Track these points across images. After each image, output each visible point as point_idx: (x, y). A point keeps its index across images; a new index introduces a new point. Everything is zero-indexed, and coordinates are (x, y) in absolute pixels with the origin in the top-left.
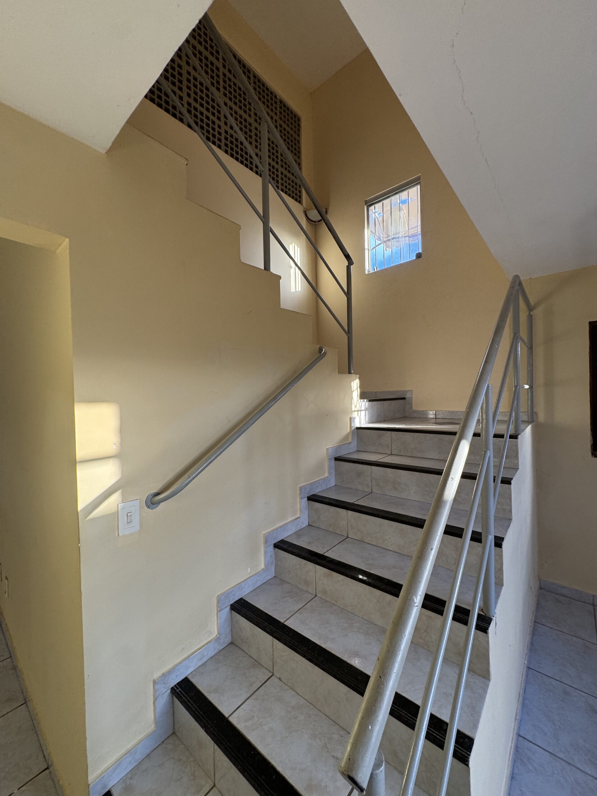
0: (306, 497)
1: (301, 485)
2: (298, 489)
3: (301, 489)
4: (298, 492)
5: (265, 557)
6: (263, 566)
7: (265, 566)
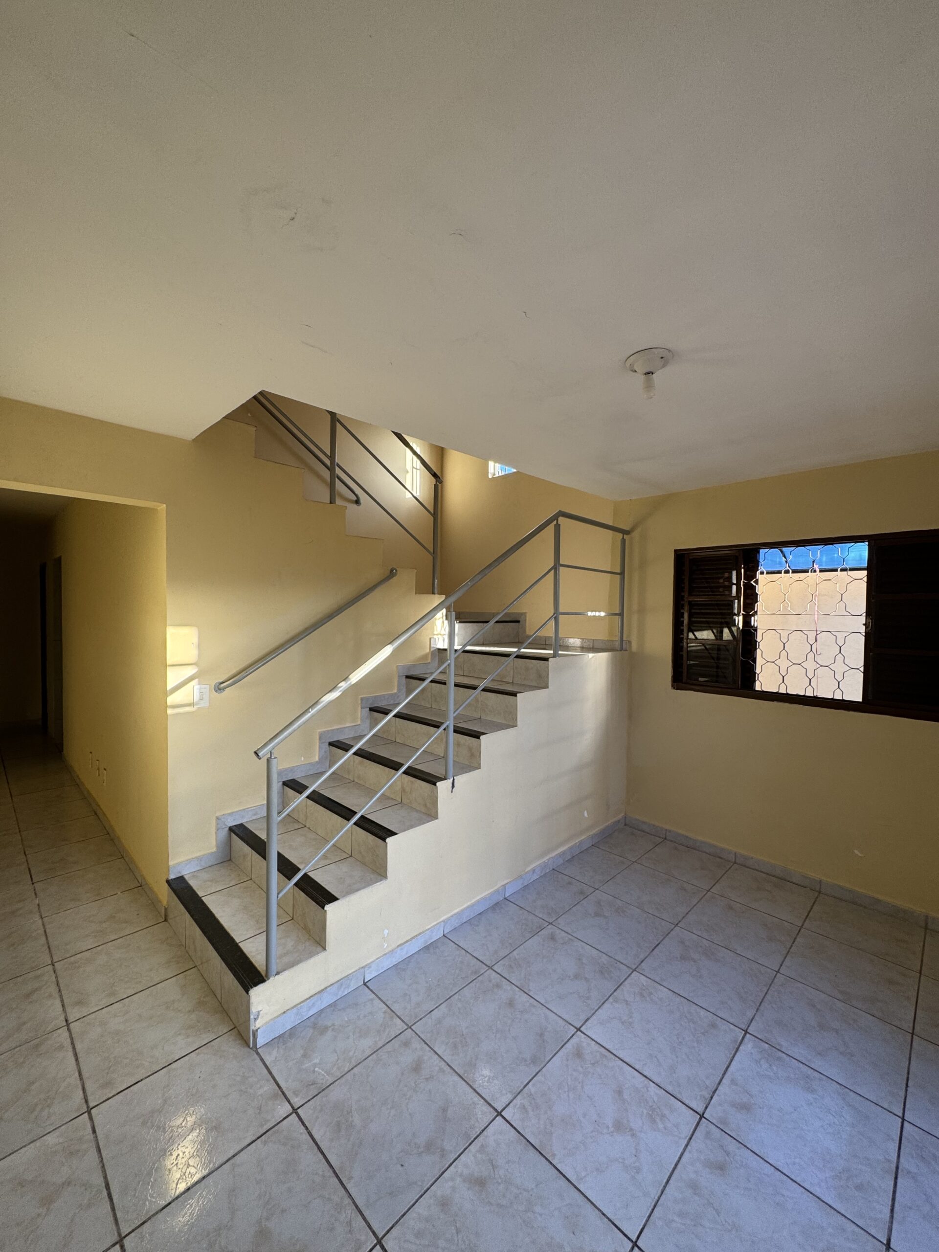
0: (367, 708)
1: (362, 696)
2: (360, 699)
3: (362, 699)
4: (360, 702)
5: (319, 751)
6: (317, 759)
7: (319, 759)
